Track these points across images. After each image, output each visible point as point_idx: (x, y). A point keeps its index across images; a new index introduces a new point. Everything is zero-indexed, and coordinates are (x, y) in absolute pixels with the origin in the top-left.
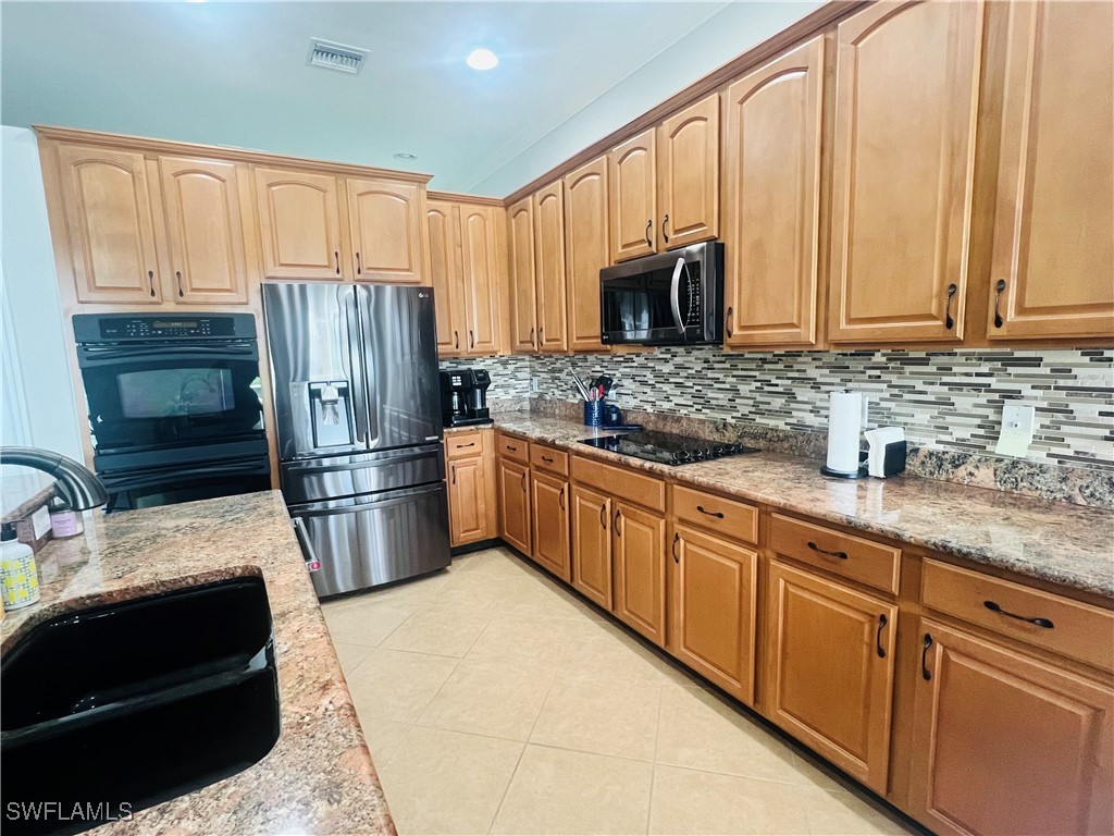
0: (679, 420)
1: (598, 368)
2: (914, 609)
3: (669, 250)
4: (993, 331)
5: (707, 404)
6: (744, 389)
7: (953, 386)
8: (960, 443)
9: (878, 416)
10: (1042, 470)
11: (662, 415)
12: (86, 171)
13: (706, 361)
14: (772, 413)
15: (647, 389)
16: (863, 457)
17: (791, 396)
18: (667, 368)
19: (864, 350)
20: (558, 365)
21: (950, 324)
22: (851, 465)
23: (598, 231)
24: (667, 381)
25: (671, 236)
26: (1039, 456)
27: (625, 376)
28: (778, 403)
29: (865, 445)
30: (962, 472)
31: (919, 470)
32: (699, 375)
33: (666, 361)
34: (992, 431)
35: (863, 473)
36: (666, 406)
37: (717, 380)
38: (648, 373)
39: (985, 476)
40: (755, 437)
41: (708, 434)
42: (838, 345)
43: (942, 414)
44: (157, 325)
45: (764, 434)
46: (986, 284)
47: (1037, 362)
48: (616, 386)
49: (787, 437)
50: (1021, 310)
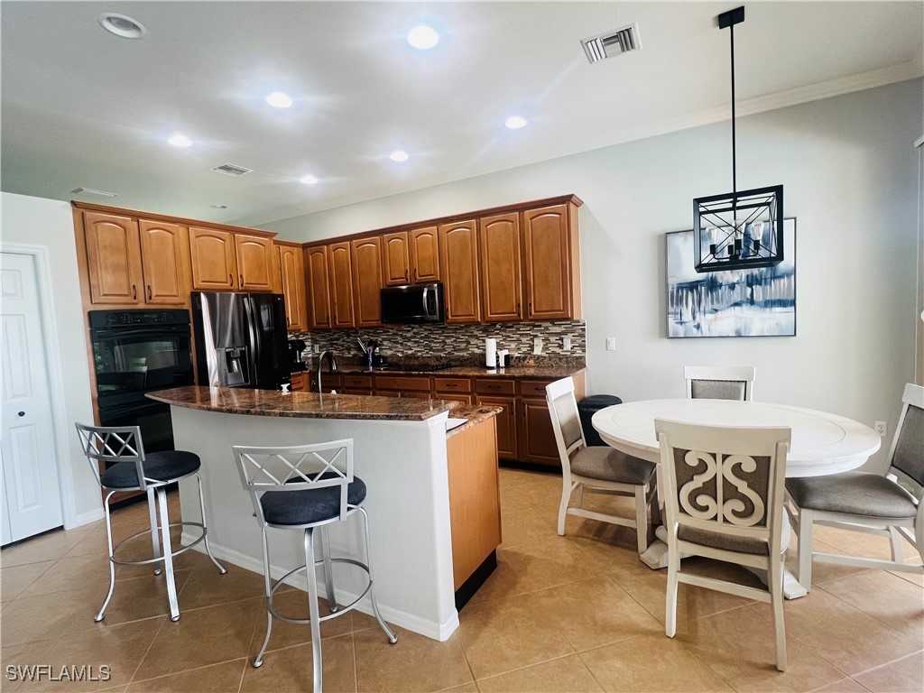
0: (418, 358)
1: (366, 337)
2: (520, 397)
3: (417, 283)
4: (530, 317)
5: (431, 349)
6: (448, 341)
7: (521, 335)
8: (524, 353)
9: (500, 347)
10: (545, 357)
11: (408, 357)
12: (100, 226)
13: (430, 330)
14: (461, 350)
15: (399, 346)
16: (497, 361)
17: (469, 343)
18: (409, 335)
19: (493, 323)
20: (336, 336)
21: (519, 315)
22: (494, 364)
23: (375, 270)
24: (409, 341)
25: (418, 278)
26: (544, 354)
27: (384, 340)
28: (463, 345)
29: (498, 357)
30: (526, 362)
31: (514, 364)
32: (427, 337)
33: (409, 331)
34: (532, 347)
35: (498, 366)
36: (410, 352)
37: (436, 338)
38: (399, 338)
39: (532, 362)
40: (455, 361)
41: (433, 363)
42: (488, 322)
43: (519, 344)
44: (137, 316)
45: (459, 359)
46: (527, 305)
47: (540, 326)
48: (380, 345)
49: (468, 359)
50: (535, 312)
